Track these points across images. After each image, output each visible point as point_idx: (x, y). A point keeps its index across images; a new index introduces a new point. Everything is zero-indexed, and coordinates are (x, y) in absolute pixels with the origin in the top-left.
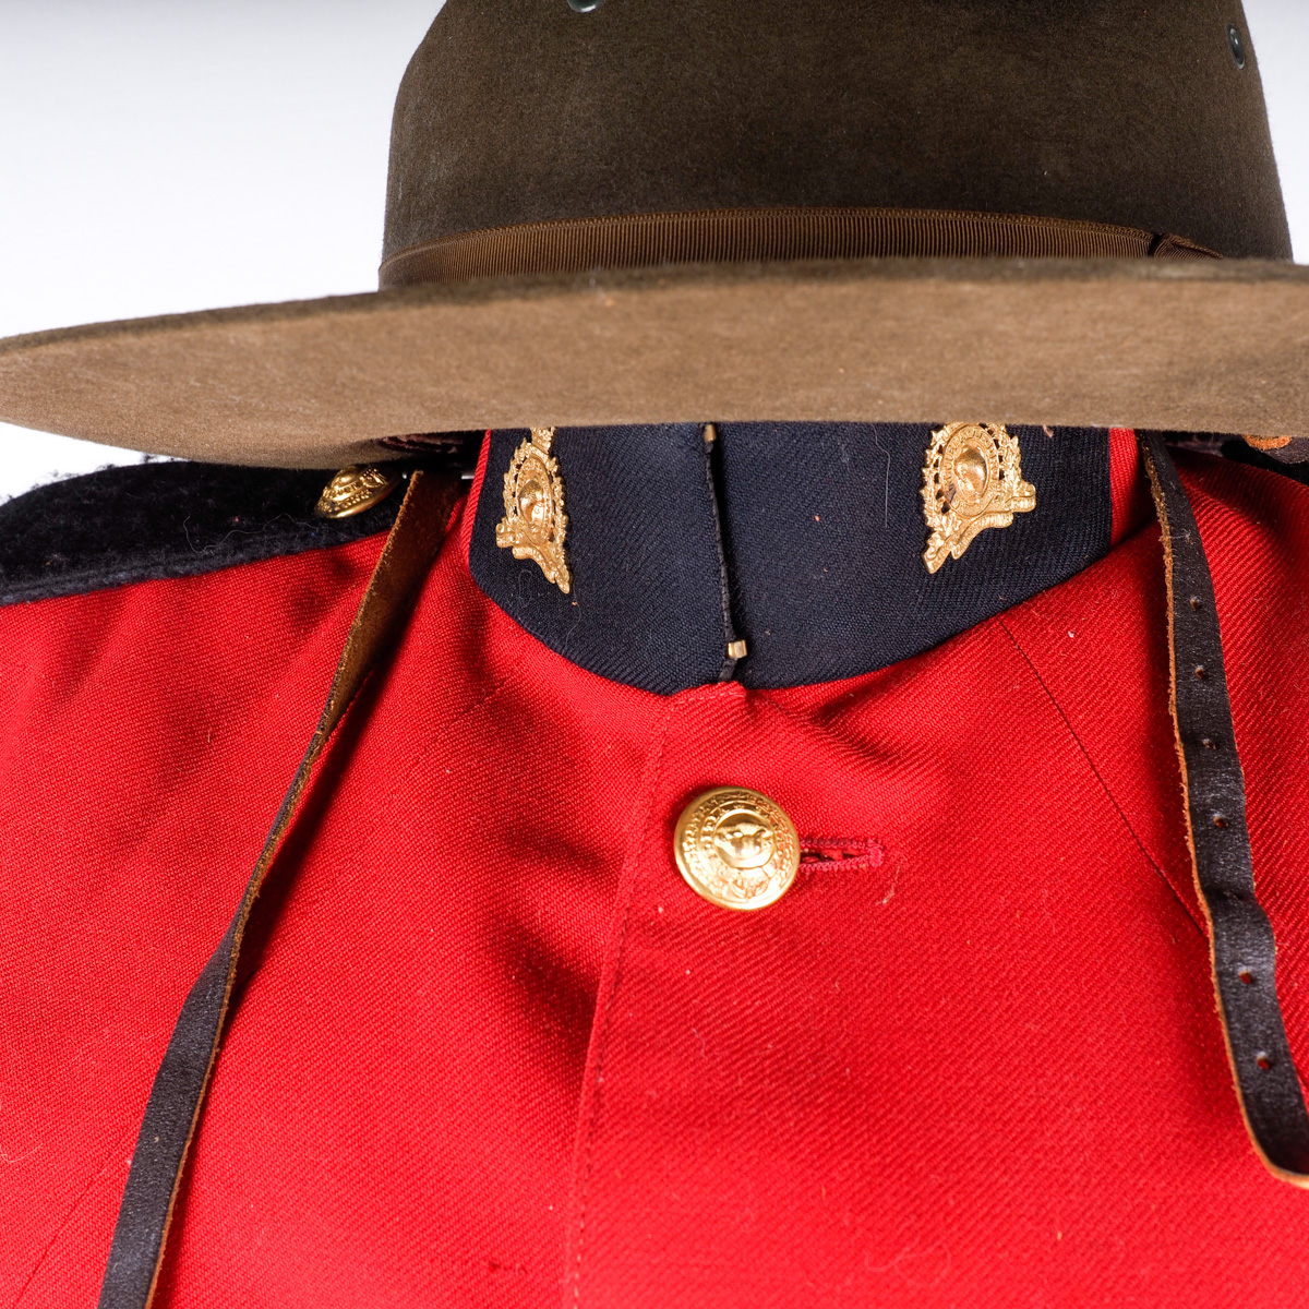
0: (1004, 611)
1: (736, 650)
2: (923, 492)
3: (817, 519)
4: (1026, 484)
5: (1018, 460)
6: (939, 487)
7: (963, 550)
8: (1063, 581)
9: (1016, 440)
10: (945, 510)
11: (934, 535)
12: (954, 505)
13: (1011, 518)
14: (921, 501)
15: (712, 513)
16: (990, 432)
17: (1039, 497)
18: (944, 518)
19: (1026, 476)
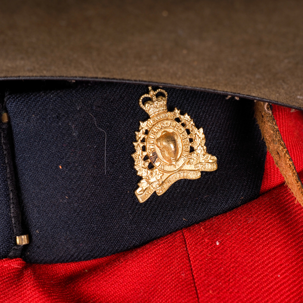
0: (186, 227)
1: (22, 240)
2: (133, 155)
3: (61, 167)
4: (210, 156)
5: (204, 142)
6: (145, 154)
7: (164, 191)
8: (225, 212)
9: (201, 130)
10: (151, 167)
11: (142, 181)
12: (157, 164)
13: (199, 174)
14: (132, 161)
15: (5, 162)
16: (183, 125)
17: (219, 163)
18: (149, 172)
19: (210, 150)
